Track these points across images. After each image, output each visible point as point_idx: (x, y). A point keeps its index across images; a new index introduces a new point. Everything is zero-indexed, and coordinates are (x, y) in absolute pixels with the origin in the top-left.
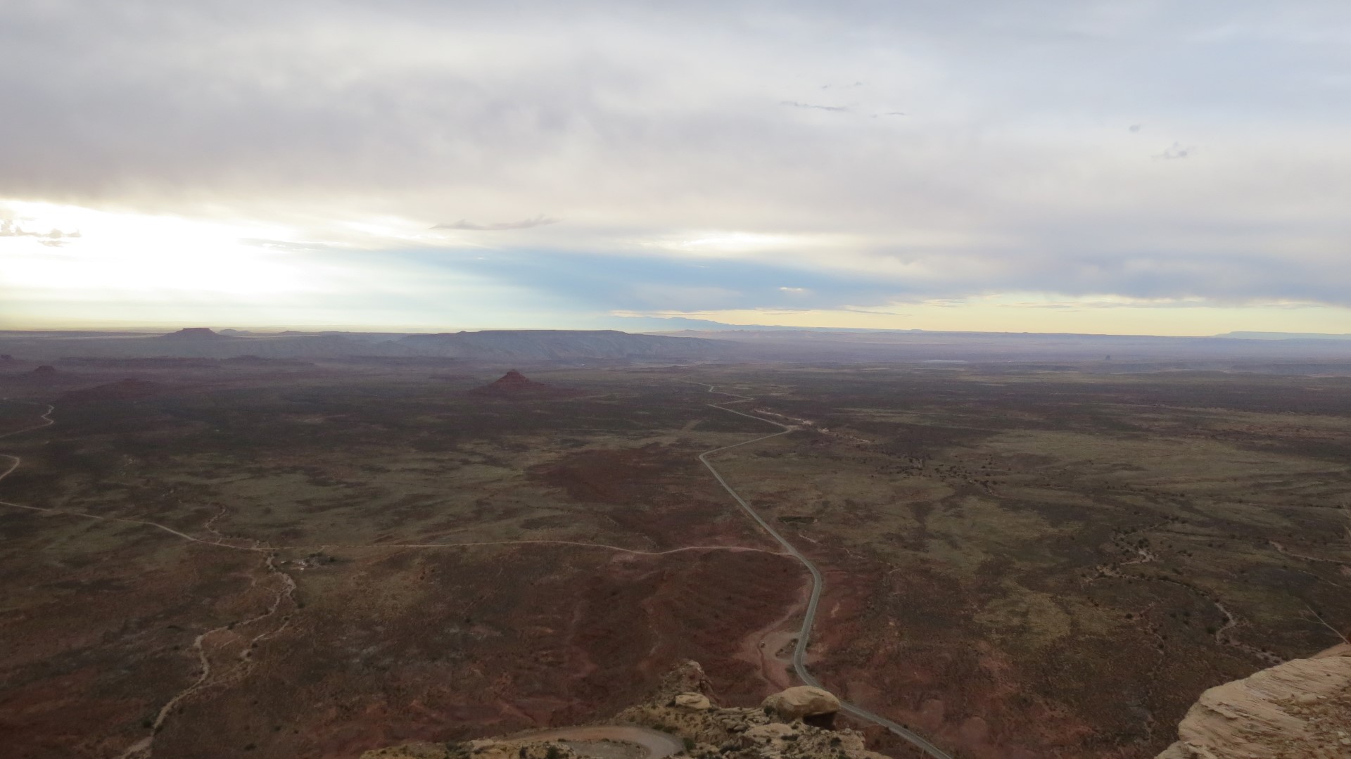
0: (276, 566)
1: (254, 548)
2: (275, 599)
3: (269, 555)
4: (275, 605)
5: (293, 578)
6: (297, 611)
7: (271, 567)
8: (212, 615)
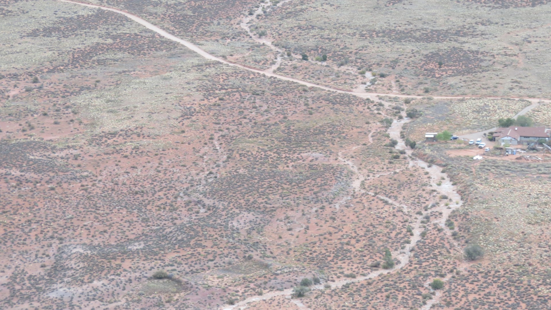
0: (413, 146)
1: (360, 92)
2: (410, 231)
3: (397, 112)
4: (408, 247)
5: (453, 179)
6: (464, 267)
7: (401, 145)
8: (256, 255)
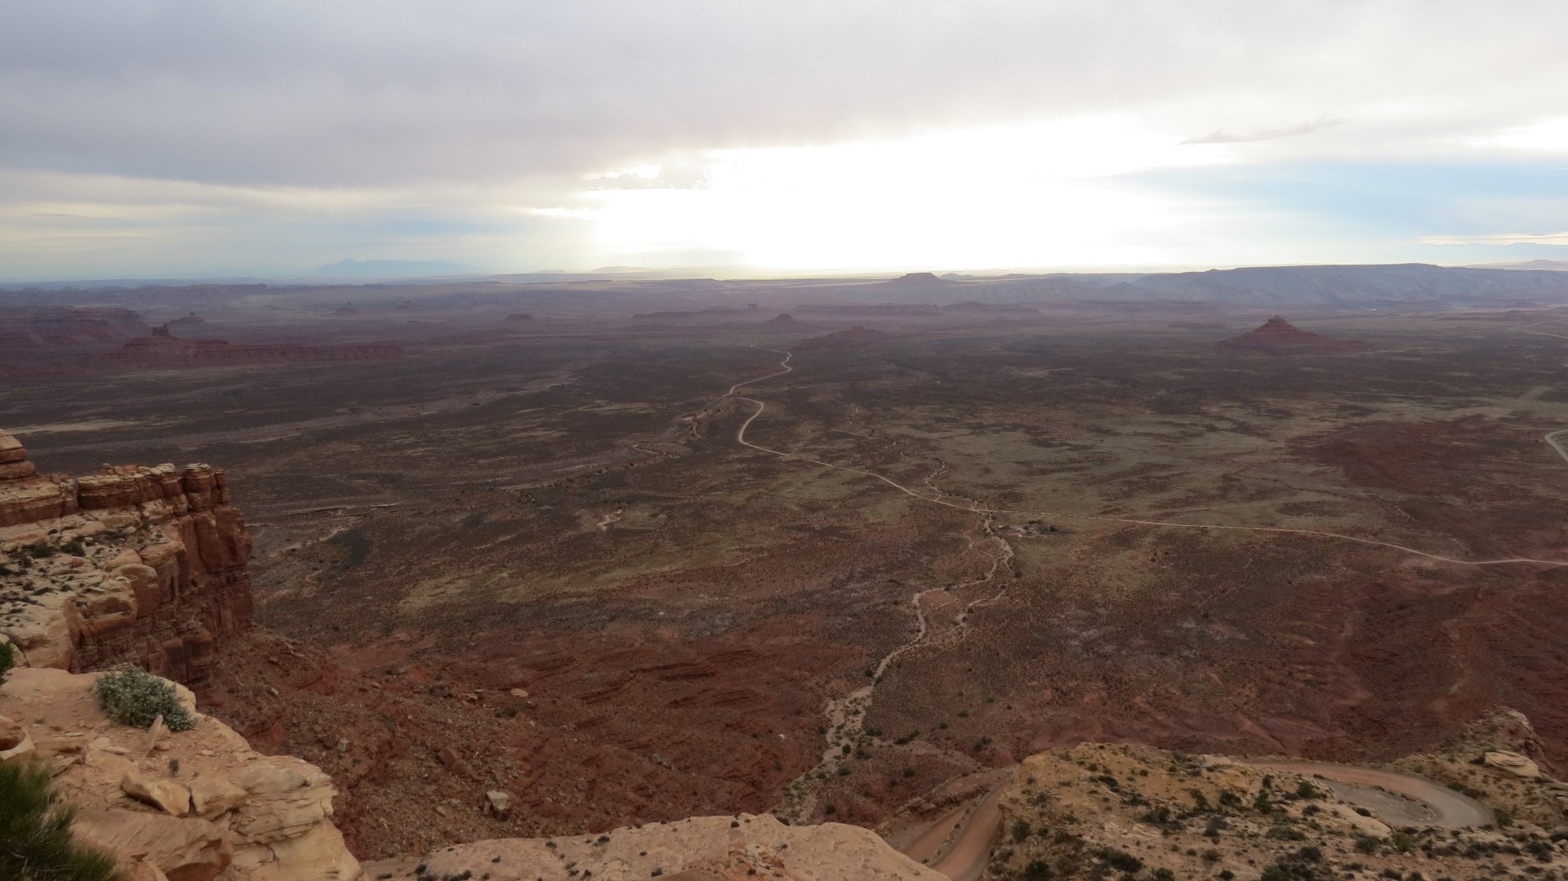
0: (993, 531)
1: (972, 509)
2: (992, 565)
3: (987, 517)
4: (991, 572)
5: (1010, 545)
6: (1014, 580)
7: (989, 530)
8: (930, 573)
